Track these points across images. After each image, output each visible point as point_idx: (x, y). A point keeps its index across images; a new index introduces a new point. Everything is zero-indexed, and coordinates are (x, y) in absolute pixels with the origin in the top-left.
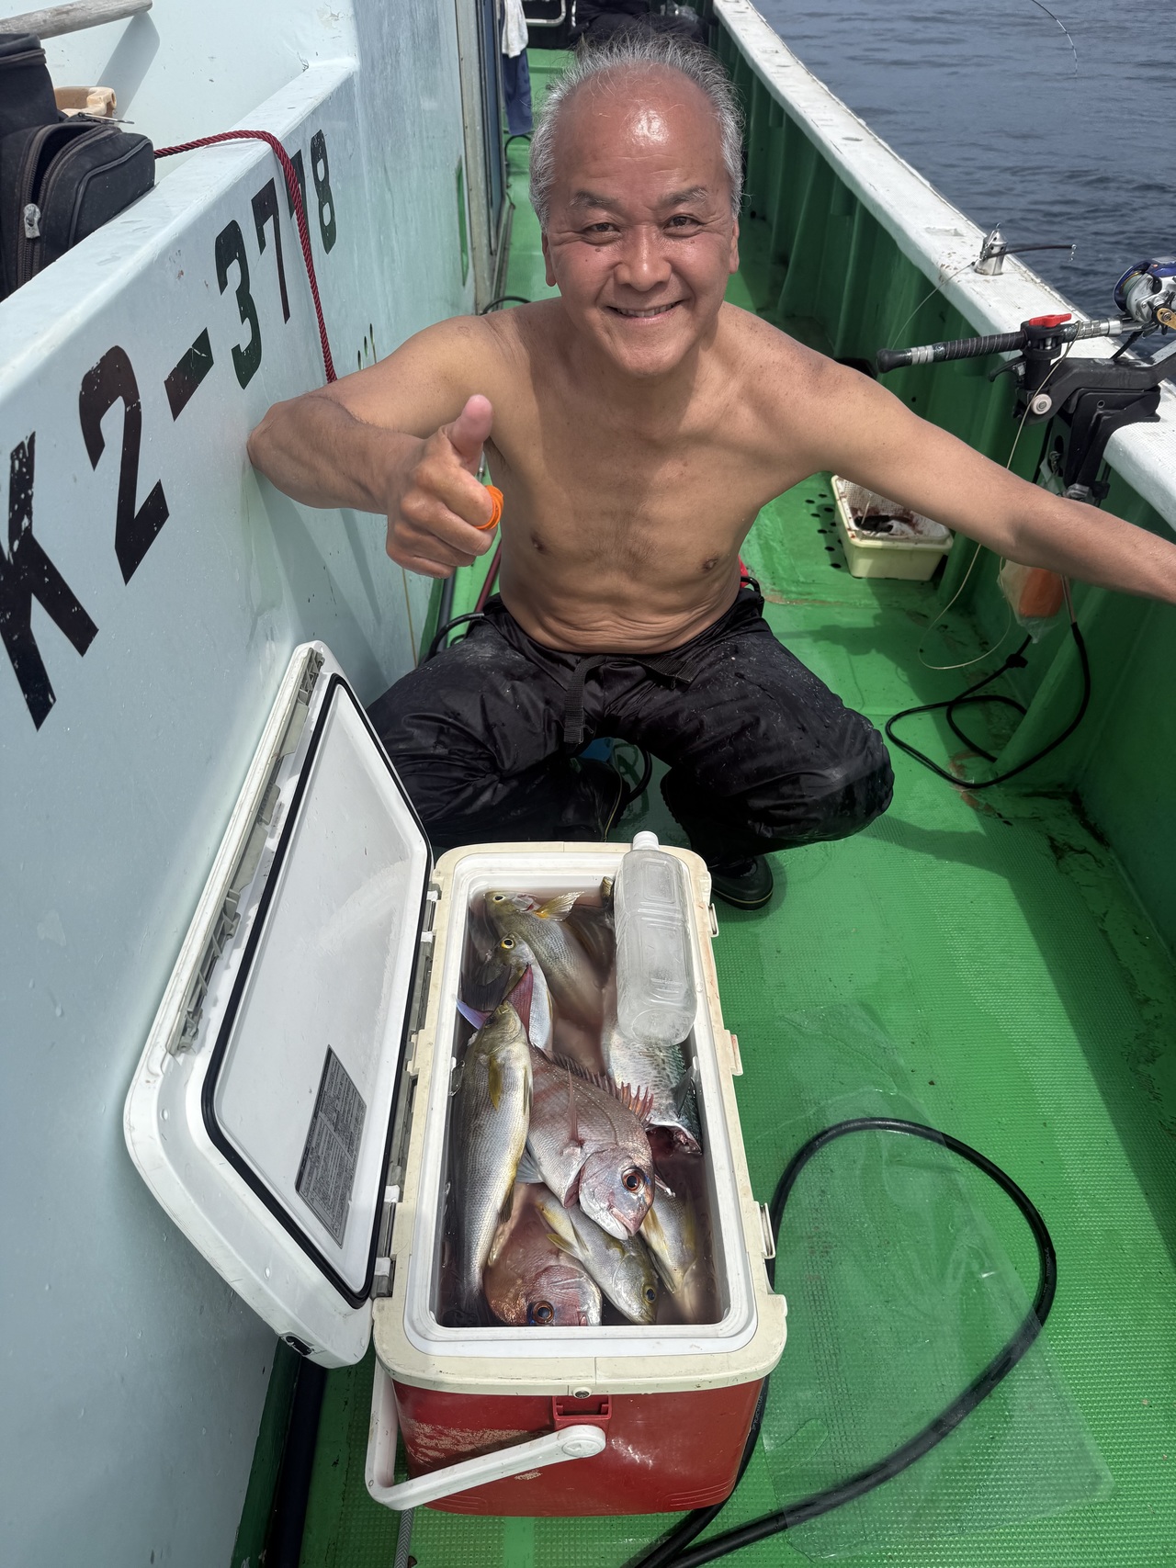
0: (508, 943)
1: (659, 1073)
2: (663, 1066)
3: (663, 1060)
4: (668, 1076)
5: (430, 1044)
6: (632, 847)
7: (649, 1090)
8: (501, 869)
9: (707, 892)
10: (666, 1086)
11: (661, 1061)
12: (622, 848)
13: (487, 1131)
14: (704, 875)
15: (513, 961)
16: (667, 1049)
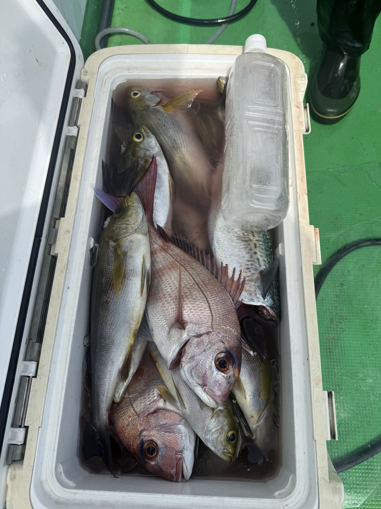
0: (139, 137)
1: (251, 257)
2: (254, 250)
3: (255, 245)
4: (258, 259)
5: (68, 231)
6: (244, 49)
7: (242, 273)
8: (136, 68)
9: (302, 92)
10: (256, 269)
11: (253, 246)
12: (236, 50)
13: (112, 307)
14: (302, 76)
15: (141, 153)
16: (259, 232)
